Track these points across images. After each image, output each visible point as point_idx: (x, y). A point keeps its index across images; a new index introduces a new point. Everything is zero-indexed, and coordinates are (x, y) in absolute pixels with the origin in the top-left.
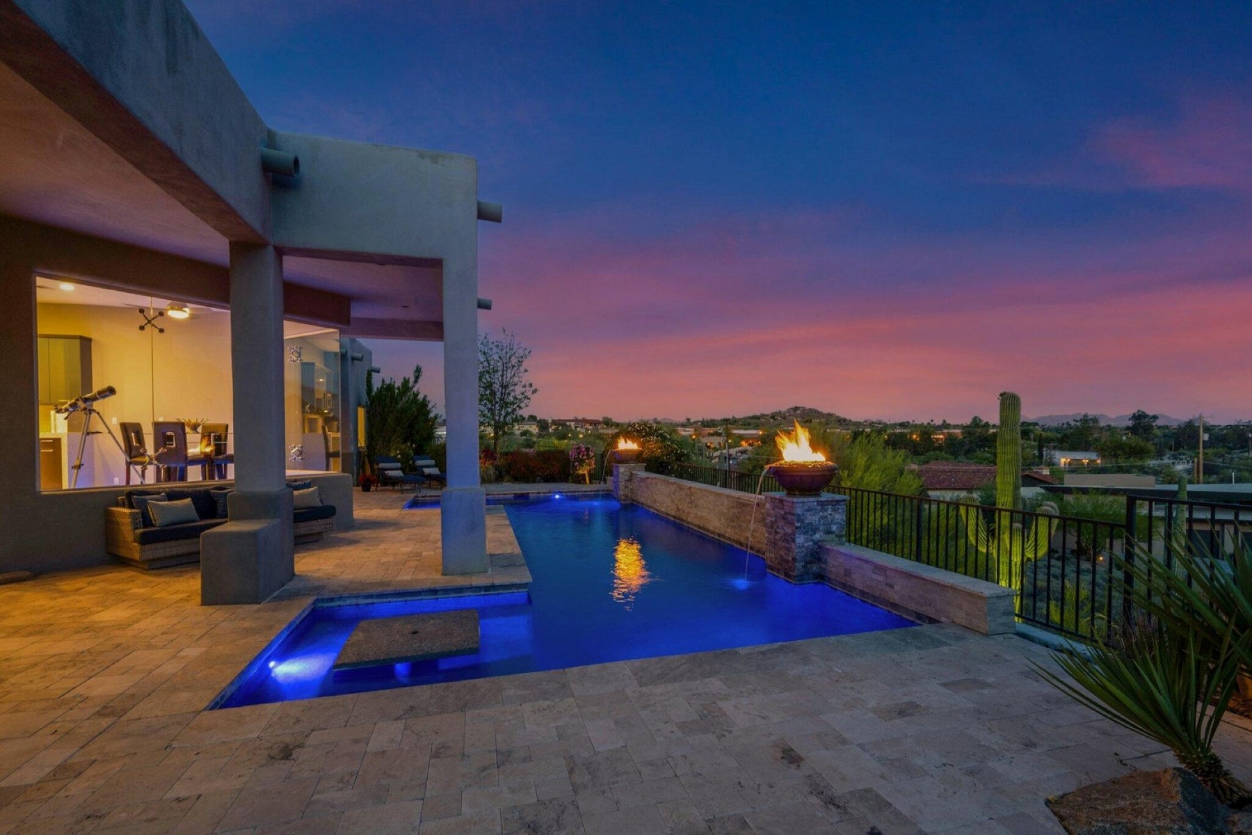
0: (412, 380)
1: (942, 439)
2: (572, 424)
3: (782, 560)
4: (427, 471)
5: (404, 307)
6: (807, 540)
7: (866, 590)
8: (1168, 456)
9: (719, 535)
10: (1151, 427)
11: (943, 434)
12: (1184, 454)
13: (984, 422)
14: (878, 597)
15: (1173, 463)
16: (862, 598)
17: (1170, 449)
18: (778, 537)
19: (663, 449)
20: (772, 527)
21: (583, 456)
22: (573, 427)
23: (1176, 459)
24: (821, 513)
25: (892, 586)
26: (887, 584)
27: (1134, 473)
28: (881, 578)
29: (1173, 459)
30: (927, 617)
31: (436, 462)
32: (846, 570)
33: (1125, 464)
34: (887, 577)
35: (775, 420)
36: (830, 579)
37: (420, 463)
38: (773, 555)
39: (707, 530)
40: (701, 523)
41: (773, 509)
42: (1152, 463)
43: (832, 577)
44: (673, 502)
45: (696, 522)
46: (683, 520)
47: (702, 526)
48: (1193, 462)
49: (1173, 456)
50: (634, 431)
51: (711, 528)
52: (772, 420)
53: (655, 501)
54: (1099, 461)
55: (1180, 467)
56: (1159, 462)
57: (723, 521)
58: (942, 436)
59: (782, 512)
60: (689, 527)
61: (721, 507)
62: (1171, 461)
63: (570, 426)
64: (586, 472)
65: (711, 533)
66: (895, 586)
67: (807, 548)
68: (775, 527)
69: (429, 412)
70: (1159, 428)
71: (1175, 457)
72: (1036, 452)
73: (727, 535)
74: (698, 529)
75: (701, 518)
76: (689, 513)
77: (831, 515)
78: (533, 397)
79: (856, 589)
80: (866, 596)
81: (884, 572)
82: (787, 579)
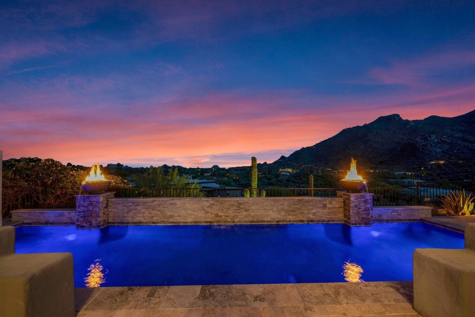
7: (389, 219)
14: (394, 220)
26: (398, 215)
28: (395, 214)
32: (379, 215)
34: (398, 212)
81: (396, 211)
82: (366, 225)
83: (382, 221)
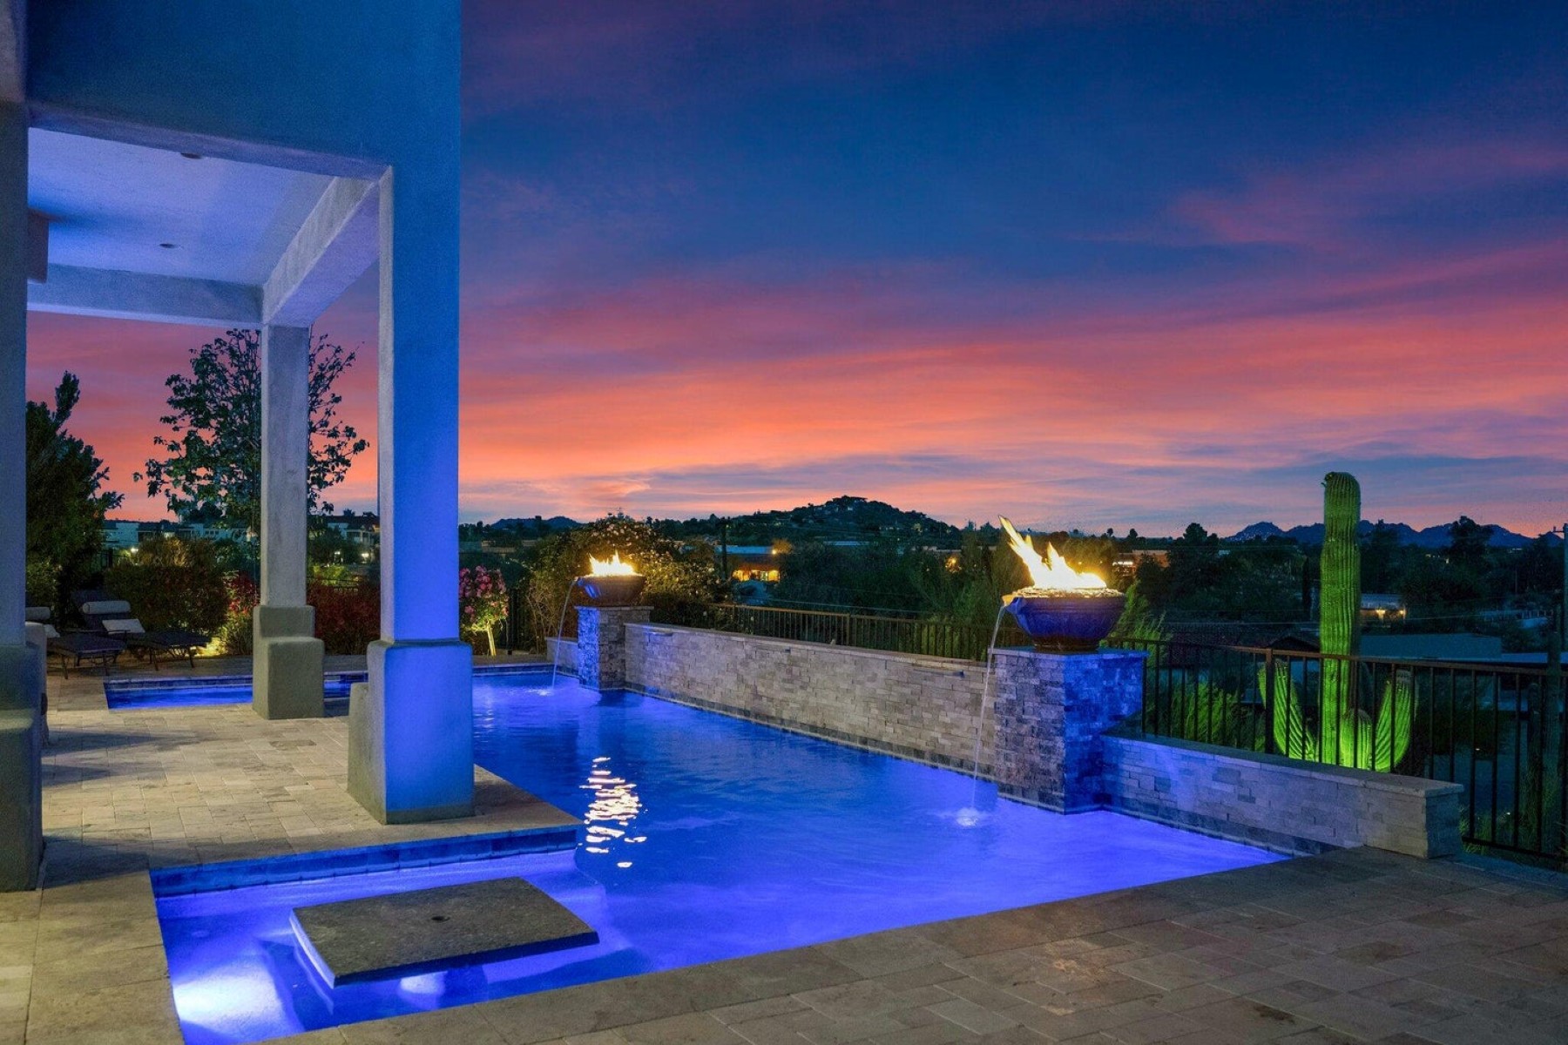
0: (53, 408)
1: (1130, 569)
2: (343, 526)
3: (1032, 770)
4: (112, 626)
5: (164, 245)
6: (1082, 732)
7: (1200, 812)
8: (1509, 602)
9: (865, 741)
10: (1480, 550)
11: (1132, 558)
12: (1534, 600)
13: (1209, 534)
14: (1222, 822)
15: (1519, 616)
16: (1191, 827)
17: (1513, 590)
18: (1025, 729)
19: (683, 577)
20: (1010, 711)
21: (484, 592)
22: (344, 533)
23: (1523, 608)
24: (1105, 683)
25: (1251, 800)
26: (1241, 797)
27: (1460, 632)
28: (1229, 789)
29: (1518, 608)
30: (1318, 843)
31: (132, 605)
32: (1157, 780)
33: (1445, 617)
34: (1240, 783)
35: (801, 524)
36: (1123, 799)
37: (90, 607)
38: (1014, 765)
39: (834, 732)
40: (817, 720)
41: (1013, 677)
42: (1487, 614)
43: (1129, 795)
44: (741, 680)
45: (805, 718)
46: (769, 718)
47: (820, 725)
48: (1549, 614)
49: (1517, 602)
50: (606, 539)
51: (843, 727)
52: (795, 526)
53: (690, 683)
54: (1402, 612)
55: (1529, 623)
56: (1496, 613)
57: (875, 711)
58: (1129, 563)
59: (1035, 682)
60: (785, 731)
61: (869, 685)
62: (1517, 611)
63: (337, 531)
64: (488, 629)
65: (843, 738)
66: (1258, 799)
67: (1085, 743)
68: (1018, 709)
69: (91, 487)
70: (1494, 550)
71: (1519, 604)
72: (1299, 595)
73: (884, 739)
74: (809, 733)
75: (817, 710)
76: (784, 701)
77: (1119, 684)
78: (355, 459)
79: (1179, 811)
80: (1200, 822)
81: (1235, 776)
82: (1045, 805)
83: (1170, 818)
